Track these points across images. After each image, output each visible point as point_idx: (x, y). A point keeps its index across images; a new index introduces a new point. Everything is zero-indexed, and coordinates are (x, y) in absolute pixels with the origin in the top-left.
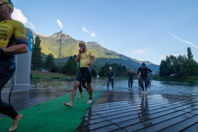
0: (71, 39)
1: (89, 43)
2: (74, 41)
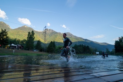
0: (54, 32)
2: (56, 33)
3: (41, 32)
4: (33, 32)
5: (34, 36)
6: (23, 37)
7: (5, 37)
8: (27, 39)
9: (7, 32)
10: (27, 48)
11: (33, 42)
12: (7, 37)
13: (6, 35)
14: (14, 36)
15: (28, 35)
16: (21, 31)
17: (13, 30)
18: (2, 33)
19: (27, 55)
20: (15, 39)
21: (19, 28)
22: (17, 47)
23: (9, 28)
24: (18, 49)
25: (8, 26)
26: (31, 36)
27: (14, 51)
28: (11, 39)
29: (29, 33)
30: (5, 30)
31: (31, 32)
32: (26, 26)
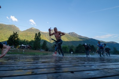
1: (69, 33)
3: (46, 33)
4: (39, 33)
5: (41, 36)
6: (31, 38)
7: (16, 39)
8: (34, 40)
9: (18, 34)
10: (34, 47)
11: (40, 43)
12: (18, 39)
13: (17, 37)
14: (23, 37)
15: (36, 36)
16: (29, 32)
17: (23, 32)
18: (14, 36)
19: (34, 54)
20: (25, 40)
21: (27, 30)
22: (26, 47)
23: (19, 30)
24: (27, 48)
25: (18, 28)
26: (38, 37)
27: (24, 50)
28: (21, 41)
29: (36, 34)
30: (16, 33)
31: (38, 33)
32: (33, 28)
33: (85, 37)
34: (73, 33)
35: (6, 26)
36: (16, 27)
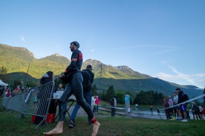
0: (102, 64)
1: (119, 67)
16: (50, 62)
17: (39, 60)
21: (47, 58)
23: (32, 57)
25: (32, 53)
32: (57, 55)
33: (145, 75)
34: (125, 66)
35: (11, 48)
36: (28, 51)
